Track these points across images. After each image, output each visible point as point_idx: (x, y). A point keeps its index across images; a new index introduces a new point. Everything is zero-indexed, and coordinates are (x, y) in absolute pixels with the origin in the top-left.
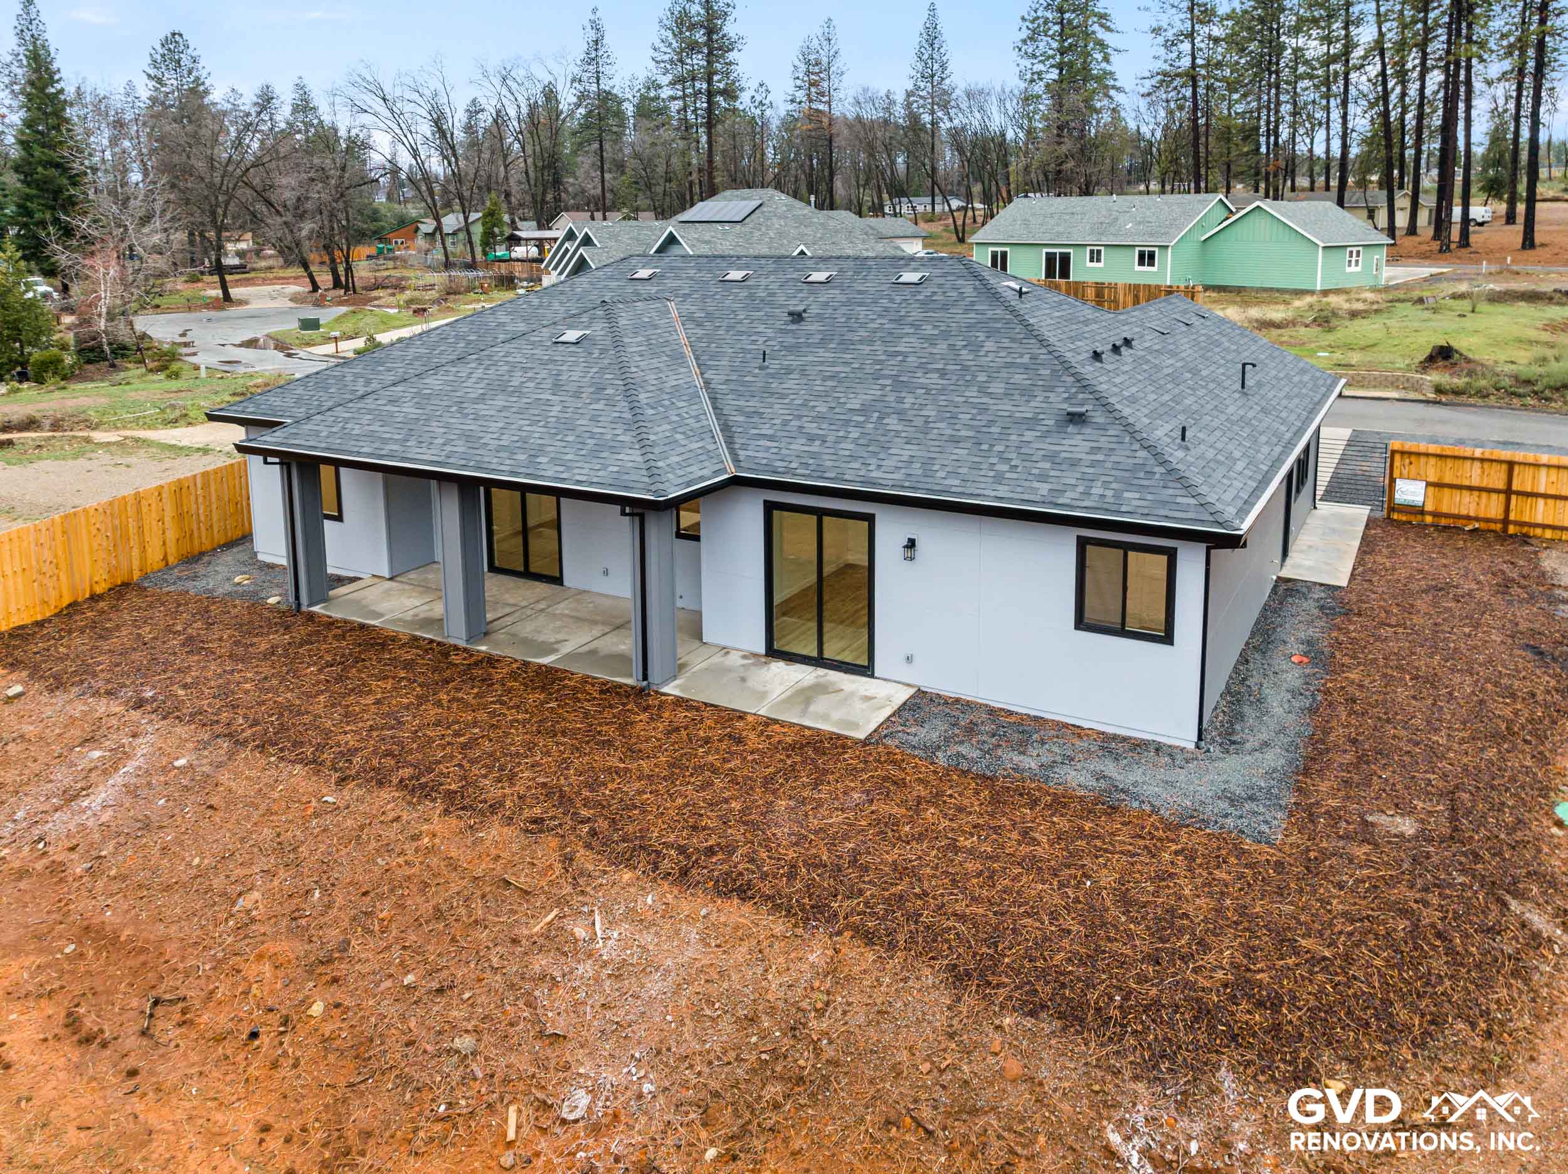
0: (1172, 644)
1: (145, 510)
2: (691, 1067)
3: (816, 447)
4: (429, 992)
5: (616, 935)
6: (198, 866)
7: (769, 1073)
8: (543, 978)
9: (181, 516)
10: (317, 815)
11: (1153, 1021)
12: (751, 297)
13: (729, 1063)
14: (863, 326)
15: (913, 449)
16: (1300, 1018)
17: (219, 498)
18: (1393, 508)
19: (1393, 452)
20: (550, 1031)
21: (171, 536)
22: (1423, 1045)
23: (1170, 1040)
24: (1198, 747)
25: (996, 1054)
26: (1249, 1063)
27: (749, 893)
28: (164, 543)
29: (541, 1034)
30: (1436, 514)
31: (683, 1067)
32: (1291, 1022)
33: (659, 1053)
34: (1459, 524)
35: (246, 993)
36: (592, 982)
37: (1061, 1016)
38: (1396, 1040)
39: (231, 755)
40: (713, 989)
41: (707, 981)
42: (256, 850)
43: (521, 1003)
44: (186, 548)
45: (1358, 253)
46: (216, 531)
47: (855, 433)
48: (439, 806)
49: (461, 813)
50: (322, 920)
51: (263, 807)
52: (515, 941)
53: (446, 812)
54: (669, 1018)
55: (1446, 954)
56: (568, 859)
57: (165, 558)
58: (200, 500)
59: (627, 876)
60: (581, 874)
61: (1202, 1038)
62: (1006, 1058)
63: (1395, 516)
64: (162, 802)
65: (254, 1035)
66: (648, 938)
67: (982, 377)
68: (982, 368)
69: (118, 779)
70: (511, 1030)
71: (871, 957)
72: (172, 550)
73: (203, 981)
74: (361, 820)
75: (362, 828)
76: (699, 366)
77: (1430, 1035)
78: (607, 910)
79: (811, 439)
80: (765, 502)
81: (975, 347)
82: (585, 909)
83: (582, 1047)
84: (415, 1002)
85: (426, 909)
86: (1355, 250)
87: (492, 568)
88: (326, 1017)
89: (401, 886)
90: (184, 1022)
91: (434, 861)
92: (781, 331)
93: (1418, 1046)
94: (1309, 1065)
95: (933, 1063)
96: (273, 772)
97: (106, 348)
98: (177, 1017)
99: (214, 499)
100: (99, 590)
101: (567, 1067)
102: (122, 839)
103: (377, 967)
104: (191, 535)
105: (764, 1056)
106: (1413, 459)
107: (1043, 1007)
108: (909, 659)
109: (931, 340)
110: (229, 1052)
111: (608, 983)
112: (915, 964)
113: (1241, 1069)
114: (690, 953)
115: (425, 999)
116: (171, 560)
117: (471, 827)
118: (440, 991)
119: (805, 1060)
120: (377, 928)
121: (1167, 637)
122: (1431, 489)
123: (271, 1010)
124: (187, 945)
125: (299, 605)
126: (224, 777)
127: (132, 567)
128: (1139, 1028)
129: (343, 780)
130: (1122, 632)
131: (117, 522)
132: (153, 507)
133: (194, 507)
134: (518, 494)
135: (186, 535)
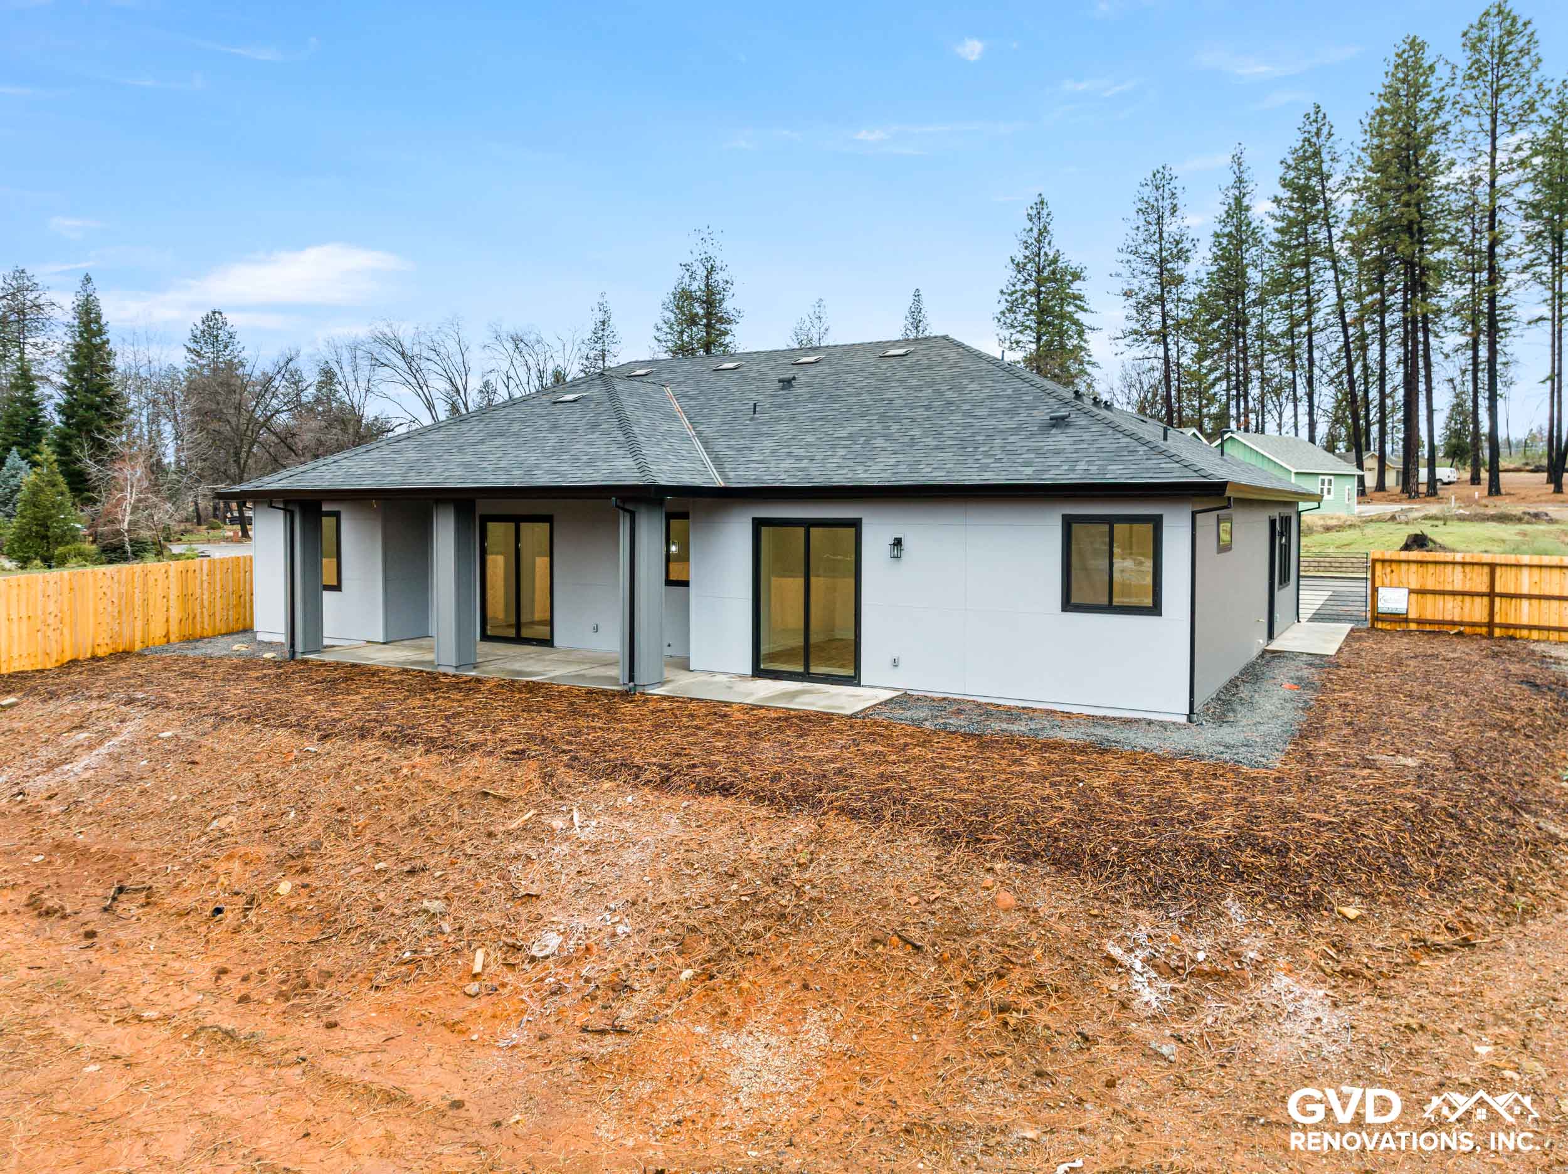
0: (1160, 615)
1: (151, 583)
2: (668, 912)
3: (805, 463)
4: (401, 873)
5: (594, 823)
6: (175, 801)
7: (749, 912)
8: (517, 857)
9: (185, 597)
10: (297, 760)
11: (1153, 862)
12: (744, 378)
13: (707, 907)
14: (850, 385)
15: (901, 457)
16: (1308, 861)
17: (223, 588)
18: (1377, 617)
19: (1374, 561)
20: (523, 892)
21: (175, 614)
22: (1440, 890)
23: (1171, 875)
24: (1190, 720)
25: (988, 889)
26: (1255, 894)
27: (732, 791)
28: (167, 621)
29: (513, 898)
30: (1420, 622)
31: (659, 913)
32: (1298, 864)
33: (634, 904)
34: (1445, 628)
35: (212, 883)
36: (568, 857)
37: (1055, 862)
38: (1411, 884)
39: (215, 727)
40: (694, 856)
41: (687, 851)
42: (234, 787)
43: (494, 877)
44: (188, 631)
45: (1330, 481)
46: (218, 620)
47: (842, 452)
48: (421, 749)
49: (443, 751)
50: (296, 831)
51: (244, 759)
52: (490, 835)
53: (428, 751)
54: (646, 879)
55: (1459, 829)
56: (547, 777)
57: (167, 636)
58: (205, 585)
59: (607, 785)
60: (561, 785)
61: (1206, 874)
62: (998, 892)
63: (1379, 625)
64: (145, 762)
65: (219, 911)
66: (626, 825)
67: (966, 407)
68: (965, 402)
69: (103, 750)
70: (482, 897)
71: (856, 828)
72: (174, 628)
73: (170, 878)
74: (342, 761)
75: (342, 767)
76: (692, 424)
77: (1446, 881)
78: (583, 808)
79: (799, 459)
80: (754, 519)
81: (961, 389)
82: (564, 809)
83: (555, 903)
84: (386, 882)
85: (402, 819)
86: (1326, 478)
87: (485, 637)
88: (294, 893)
89: (377, 803)
90: (148, 904)
91: (413, 785)
92: (772, 396)
93: (1436, 890)
94: (1319, 896)
95: (921, 897)
96: (258, 735)
97: (128, 548)
98: (142, 901)
99: (218, 588)
100: (100, 653)
101: (539, 918)
102: (101, 789)
103: (349, 860)
104: (194, 618)
105: (743, 898)
106: (1394, 566)
107: (1037, 855)
108: (895, 663)
109: (919, 389)
110: (191, 924)
111: (585, 857)
112: (903, 830)
113: (1248, 898)
114: (670, 832)
115: (395, 879)
116: (173, 638)
117: (451, 761)
118: (412, 872)
119: (786, 899)
120: (351, 832)
121: (1155, 609)
122: (1414, 596)
123: (237, 894)
124: (154, 854)
125: (293, 653)
126: (208, 741)
127: (134, 635)
128: (1139, 867)
129: (325, 737)
130: (1111, 608)
131: (124, 590)
132: (160, 583)
133: (198, 591)
134: (512, 525)
135: (189, 617)
